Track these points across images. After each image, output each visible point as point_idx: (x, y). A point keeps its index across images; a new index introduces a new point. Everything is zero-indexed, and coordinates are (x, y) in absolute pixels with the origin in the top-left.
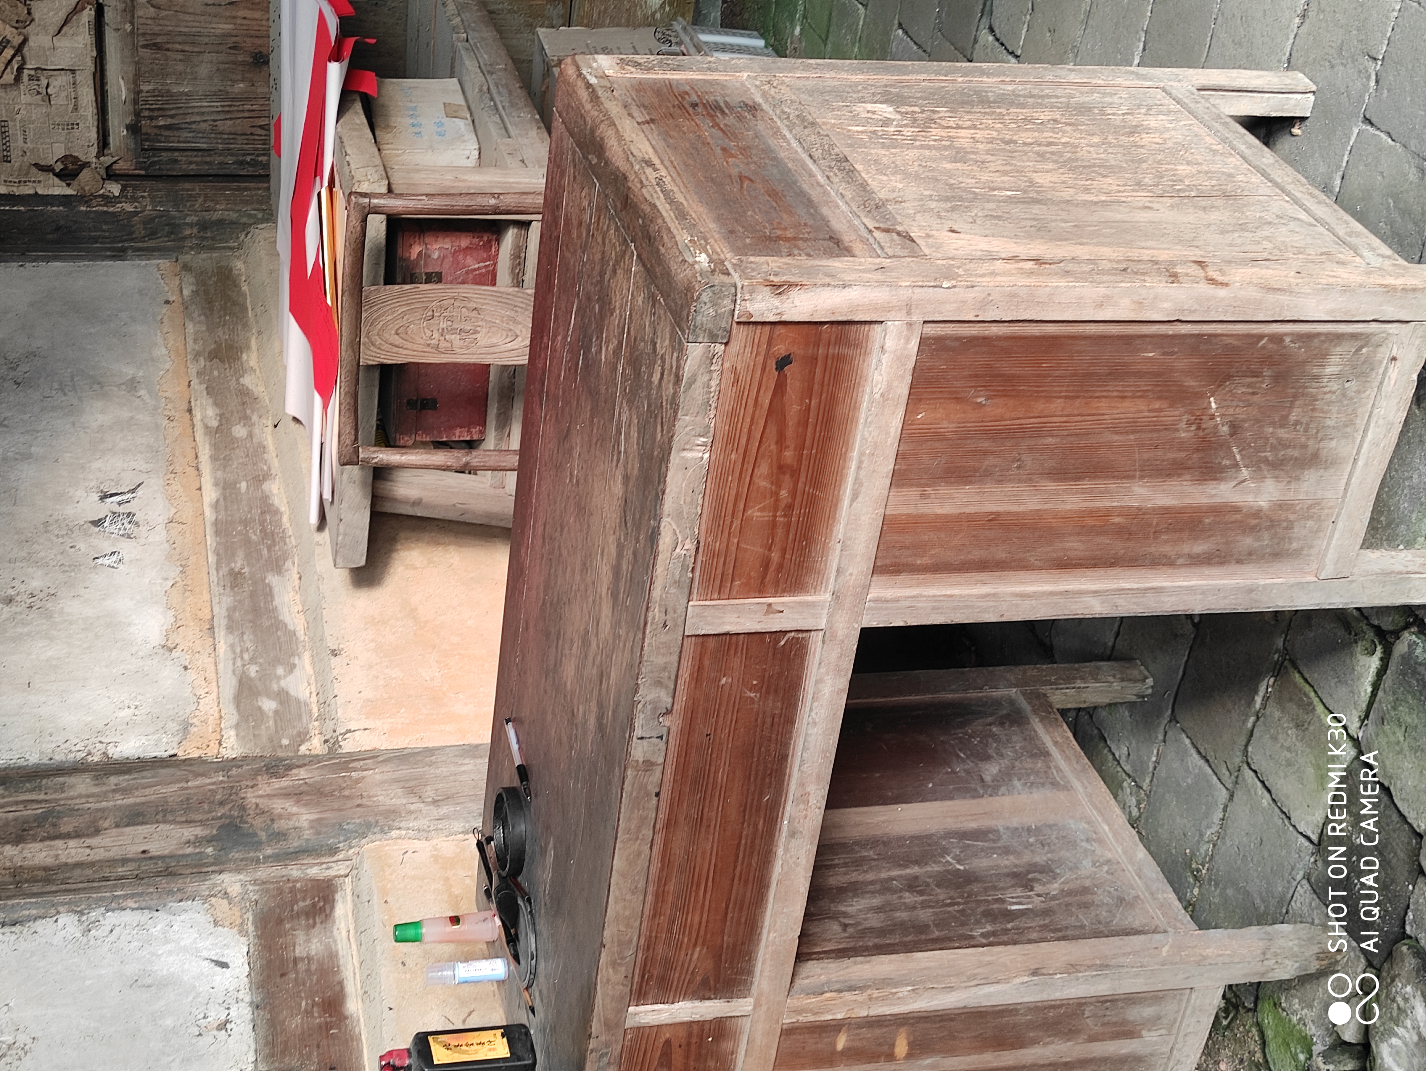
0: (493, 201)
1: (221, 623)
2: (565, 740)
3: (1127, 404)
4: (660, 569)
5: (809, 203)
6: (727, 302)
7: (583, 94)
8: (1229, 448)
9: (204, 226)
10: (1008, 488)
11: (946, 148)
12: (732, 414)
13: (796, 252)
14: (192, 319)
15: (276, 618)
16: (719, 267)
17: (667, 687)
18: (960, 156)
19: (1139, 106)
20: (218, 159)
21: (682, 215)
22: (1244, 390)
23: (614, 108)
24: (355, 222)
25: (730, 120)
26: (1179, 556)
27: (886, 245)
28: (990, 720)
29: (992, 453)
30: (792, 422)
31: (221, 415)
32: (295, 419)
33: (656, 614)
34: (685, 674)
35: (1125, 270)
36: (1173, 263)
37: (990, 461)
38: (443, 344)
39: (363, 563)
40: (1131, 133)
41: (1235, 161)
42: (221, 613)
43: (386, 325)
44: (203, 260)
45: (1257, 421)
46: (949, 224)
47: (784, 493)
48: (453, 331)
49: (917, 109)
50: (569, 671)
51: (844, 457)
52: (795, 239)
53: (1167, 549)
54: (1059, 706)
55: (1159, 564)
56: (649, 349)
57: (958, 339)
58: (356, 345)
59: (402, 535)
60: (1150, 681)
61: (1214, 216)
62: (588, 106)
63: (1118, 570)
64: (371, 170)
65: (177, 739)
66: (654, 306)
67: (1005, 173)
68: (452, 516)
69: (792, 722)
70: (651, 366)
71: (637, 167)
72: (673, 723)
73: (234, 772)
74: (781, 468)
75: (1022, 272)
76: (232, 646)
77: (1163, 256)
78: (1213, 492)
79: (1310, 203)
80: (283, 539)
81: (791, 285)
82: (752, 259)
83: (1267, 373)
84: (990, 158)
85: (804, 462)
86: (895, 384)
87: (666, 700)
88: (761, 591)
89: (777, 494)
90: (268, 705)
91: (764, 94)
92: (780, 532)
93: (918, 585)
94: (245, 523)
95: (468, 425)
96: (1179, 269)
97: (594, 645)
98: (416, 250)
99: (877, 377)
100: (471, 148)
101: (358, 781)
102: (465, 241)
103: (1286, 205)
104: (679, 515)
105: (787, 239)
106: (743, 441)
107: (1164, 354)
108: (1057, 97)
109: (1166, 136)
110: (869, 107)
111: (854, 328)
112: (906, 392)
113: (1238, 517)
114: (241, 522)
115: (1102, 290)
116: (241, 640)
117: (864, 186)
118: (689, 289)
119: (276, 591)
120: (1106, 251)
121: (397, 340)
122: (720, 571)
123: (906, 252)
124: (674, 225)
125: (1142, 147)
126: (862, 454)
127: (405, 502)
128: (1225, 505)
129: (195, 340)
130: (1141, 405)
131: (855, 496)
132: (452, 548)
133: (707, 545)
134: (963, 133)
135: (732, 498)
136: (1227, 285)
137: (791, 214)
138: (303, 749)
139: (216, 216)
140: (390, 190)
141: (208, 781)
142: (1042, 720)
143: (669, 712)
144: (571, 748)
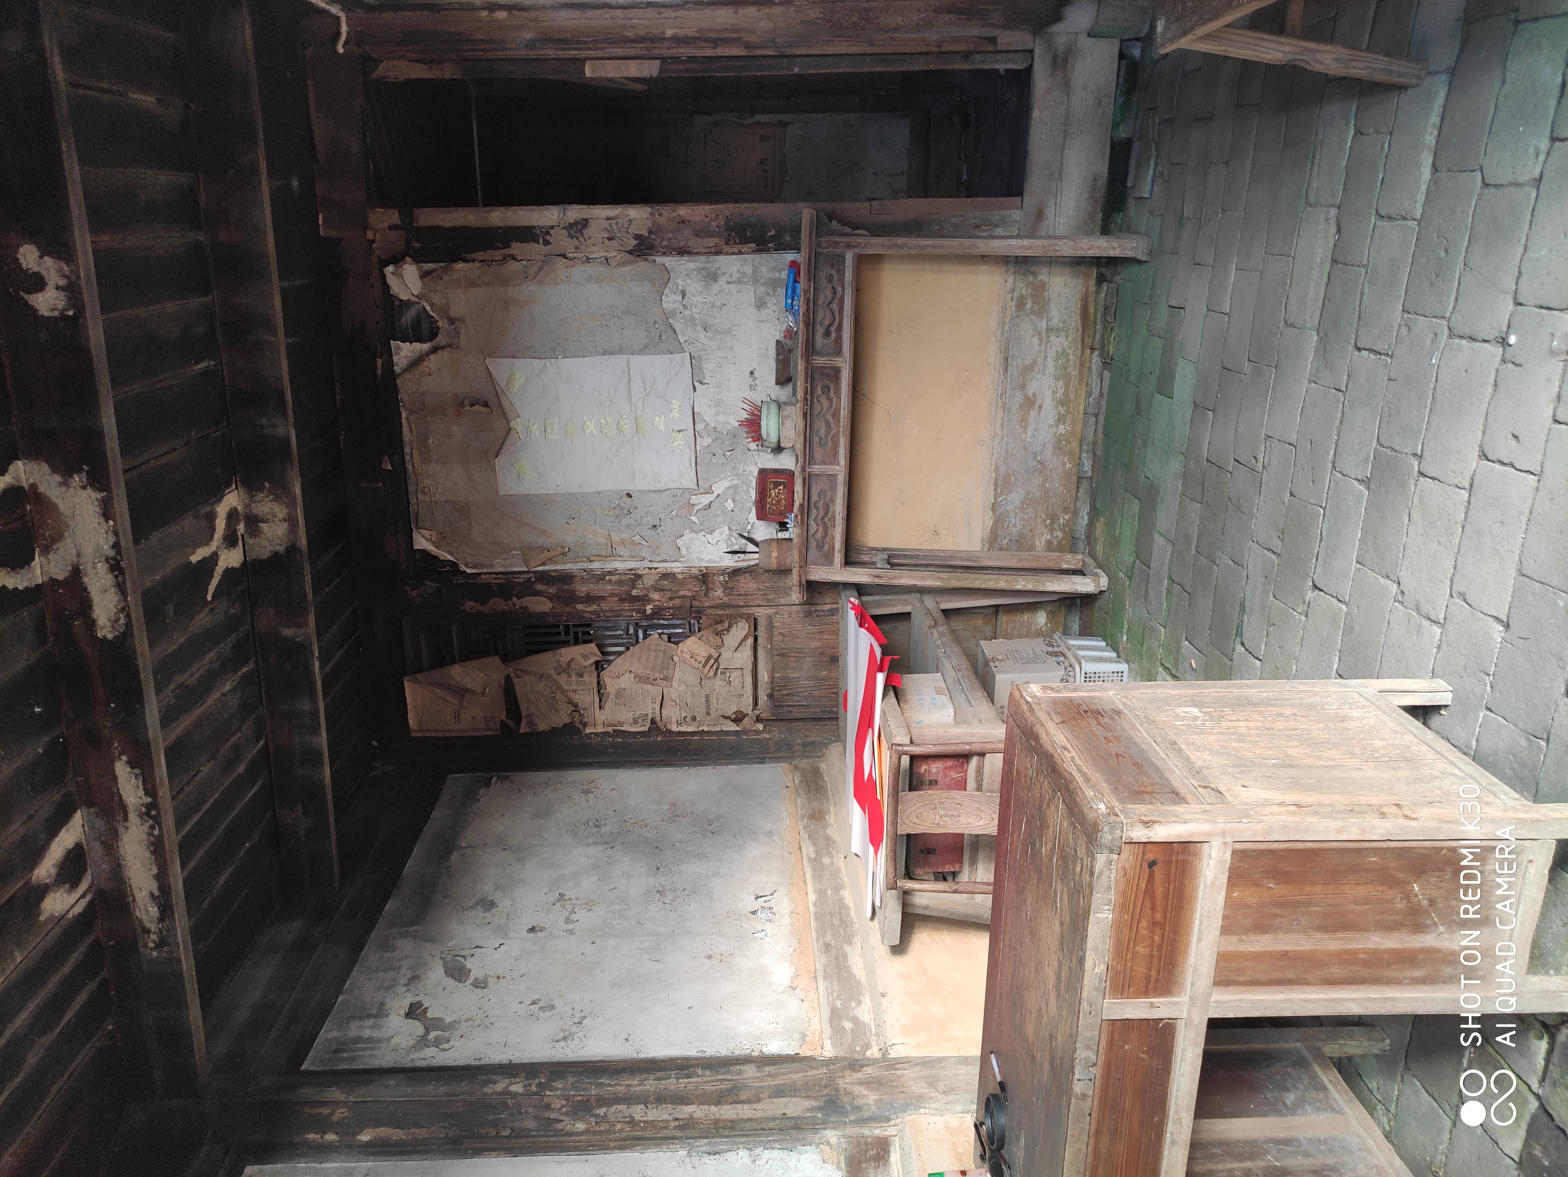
0: (968, 747)
1: (820, 974)
2: (1029, 1071)
3: (1361, 888)
4: (1086, 981)
5: (1158, 770)
6: (1118, 831)
7: (1025, 708)
8: (1430, 914)
9: (805, 745)
10: (1293, 936)
11: (1232, 734)
12: (1124, 893)
13: (1154, 801)
14: (799, 796)
15: (850, 972)
16: (1112, 812)
17: (1093, 1050)
18: (1241, 738)
19: (1344, 704)
20: (812, 710)
21: (1087, 780)
22: (1435, 879)
23: (1042, 716)
24: (895, 760)
25: (1107, 720)
26: (1404, 978)
27: (1206, 796)
28: (1286, 1063)
29: (1281, 916)
30: (1159, 897)
31: (816, 851)
32: (856, 855)
33: (1085, 1006)
34: (1103, 1043)
35: (1352, 810)
36: (1381, 806)
37: (1280, 920)
38: (942, 823)
39: (898, 942)
40: (1343, 721)
41: (1409, 737)
42: (820, 967)
43: (911, 813)
44: (805, 763)
45: (1446, 898)
46: (1241, 782)
47: (1157, 938)
48: (947, 816)
49: (1212, 710)
50: (1030, 1030)
51: (1191, 917)
52: (1152, 792)
53: (1396, 974)
54: (1329, 1055)
55: (1392, 983)
56: (1073, 853)
57: (1254, 851)
58: (895, 824)
59: (917, 924)
60: (1388, 1041)
61: (1402, 773)
62: (1028, 714)
63: (1366, 986)
64: (901, 730)
65: (799, 1044)
66: (1074, 829)
67: (1270, 749)
68: (945, 915)
69: (1169, 1074)
70: (1074, 863)
71: (1059, 751)
72: (1097, 1071)
73: (832, 1067)
74: (1154, 923)
75: (1289, 813)
76: (827, 988)
77: (1374, 801)
78: (1422, 940)
79: (1461, 764)
80: (852, 924)
81: (1154, 822)
82: (1130, 806)
83: (1448, 869)
84: (1260, 739)
85: (1168, 920)
86: (1219, 876)
87: (1093, 1058)
88: (1146, 994)
89: (1152, 938)
90: (848, 1025)
91: (1124, 704)
92: (1155, 960)
93: (1241, 993)
94: (831, 914)
95: (953, 863)
96: (1385, 810)
97: (1045, 1017)
98: (924, 768)
99: (1207, 872)
100: (951, 711)
101: (901, 1077)
102: (949, 763)
103: (1446, 765)
104: (1096, 950)
105: (1148, 793)
106: (1131, 908)
107: (1382, 859)
108: (1294, 699)
109: (1364, 722)
110: (1184, 709)
111: (1192, 845)
112: (1226, 881)
113: (1440, 955)
114: (829, 913)
115: (1339, 823)
116: (832, 985)
117: (1188, 759)
118: (1096, 824)
119: (849, 955)
120: (1338, 798)
121: (917, 821)
122: (1121, 982)
123: (1218, 801)
124: (1083, 786)
125: (1350, 730)
126: (1202, 916)
127: (920, 907)
128: (1431, 948)
129: (802, 808)
130: (1371, 888)
131: (1199, 940)
132: (945, 933)
133: (1113, 967)
134: (1241, 724)
135: (1126, 940)
136: (1416, 819)
137: (1148, 777)
138: (868, 1053)
139: (811, 739)
140: (911, 742)
141: (818, 1072)
142: (1319, 1065)
143: (1095, 1065)
144: (1034, 1078)
